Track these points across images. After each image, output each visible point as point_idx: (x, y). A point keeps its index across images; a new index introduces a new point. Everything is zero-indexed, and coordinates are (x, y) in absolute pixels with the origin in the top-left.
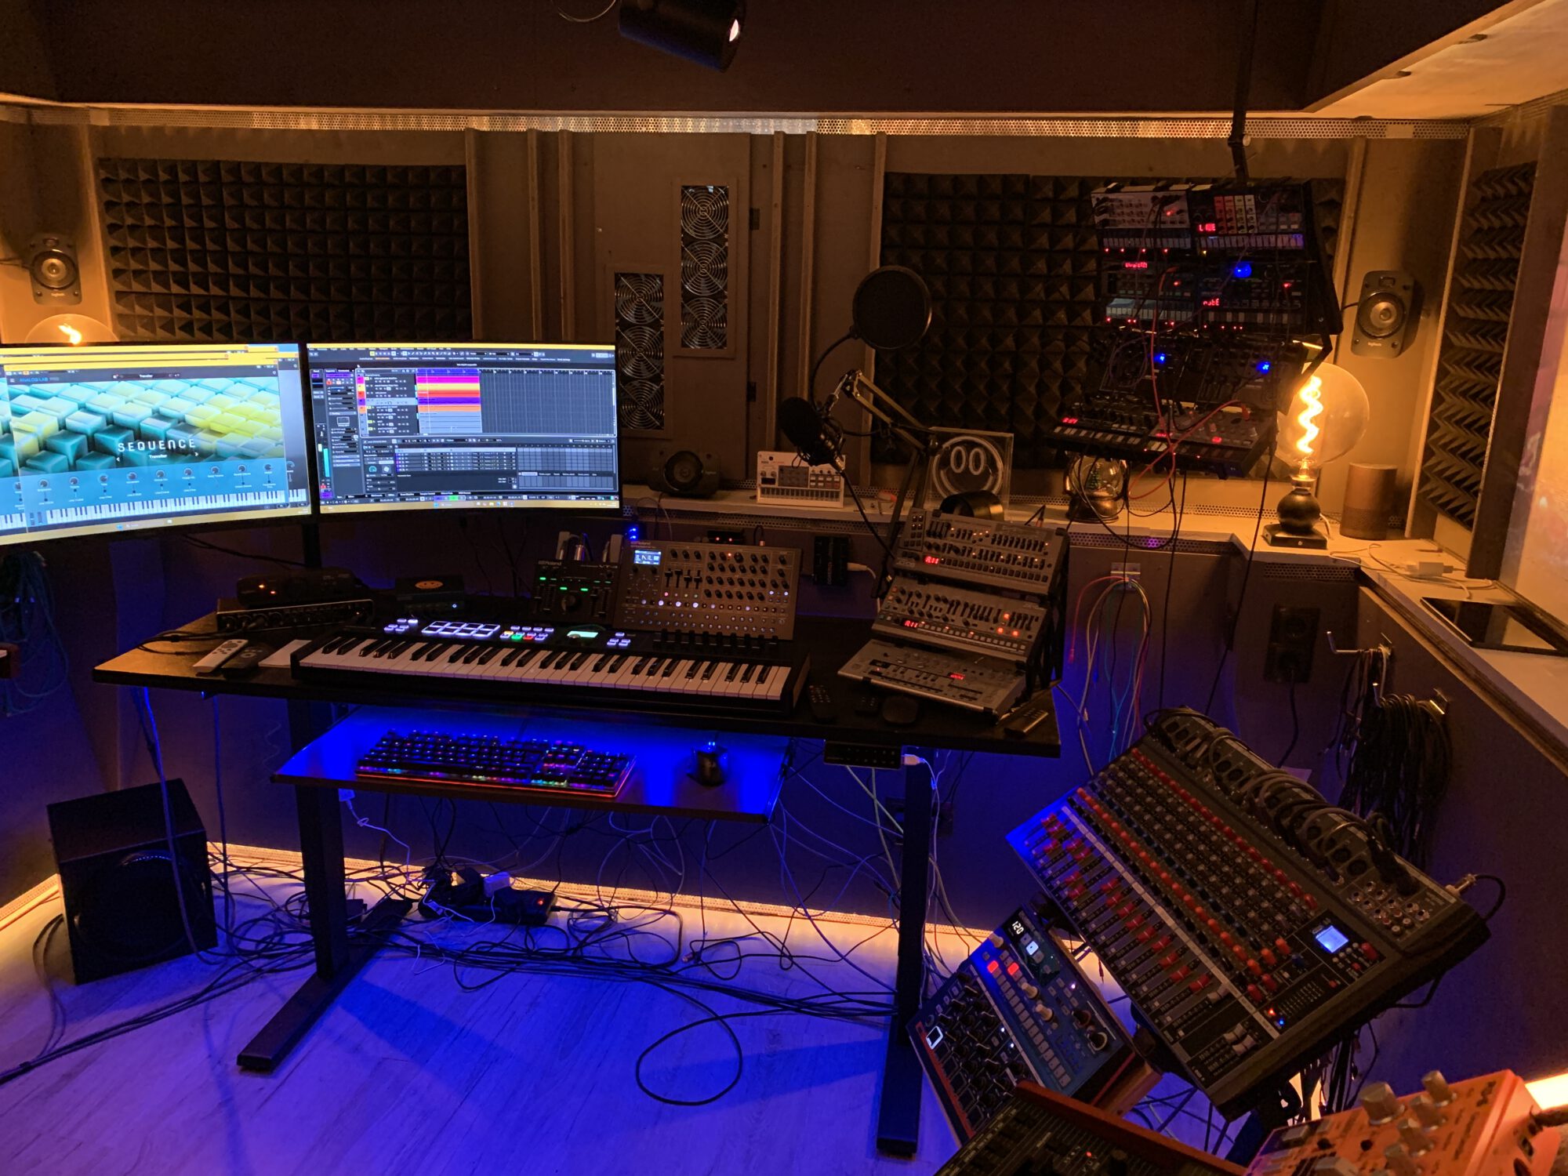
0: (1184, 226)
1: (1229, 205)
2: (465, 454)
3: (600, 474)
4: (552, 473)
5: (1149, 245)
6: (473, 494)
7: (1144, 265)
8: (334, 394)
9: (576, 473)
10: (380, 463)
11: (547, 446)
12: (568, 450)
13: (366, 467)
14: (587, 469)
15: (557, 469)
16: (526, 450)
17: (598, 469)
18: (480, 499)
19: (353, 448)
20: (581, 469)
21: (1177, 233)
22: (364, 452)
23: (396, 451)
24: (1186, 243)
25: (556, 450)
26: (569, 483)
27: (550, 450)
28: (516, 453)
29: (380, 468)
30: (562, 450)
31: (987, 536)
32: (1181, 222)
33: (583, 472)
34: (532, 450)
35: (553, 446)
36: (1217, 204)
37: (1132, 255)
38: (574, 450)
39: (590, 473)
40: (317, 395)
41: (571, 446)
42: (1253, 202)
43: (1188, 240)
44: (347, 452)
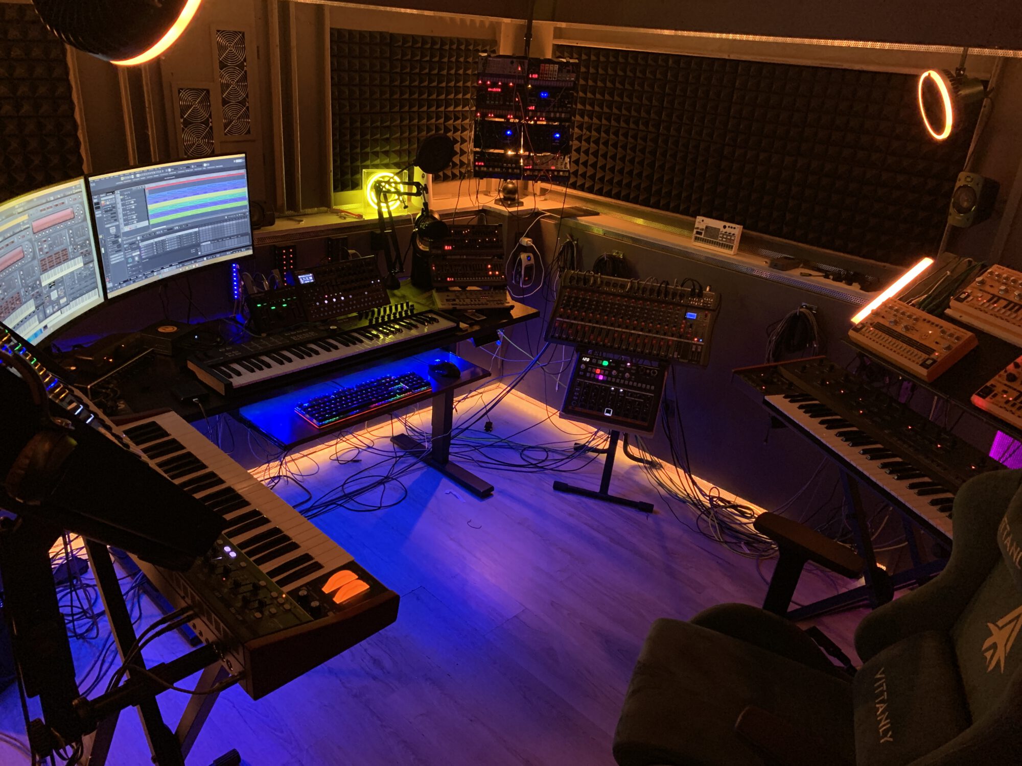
1: (547, 68)
2: (173, 238)
3: (242, 235)
4: (217, 240)
6: (179, 263)
7: (499, 90)
8: (106, 211)
9: (230, 237)
10: (134, 254)
11: (214, 223)
12: (225, 224)
13: (127, 259)
14: (235, 234)
15: (220, 237)
16: (204, 228)
17: (241, 232)
18: (183, 265)
19: (119, 248)
20: (232, 234)
22: (126, 250)
23: (140, 245)
25: (219, 225)
26: (227, 245)
27: (216, 225)
28: (199, 230)
29: (133, 258)
30: (222, 224)
33: (234, 236)
34: (207, 227)
35: (217, 222)
37: (495, 85)
38: (228, 223)
39: (237, 236)
40: (98, 214)
41: (226, 221)
43: (523, 81)
44: (117, 252)
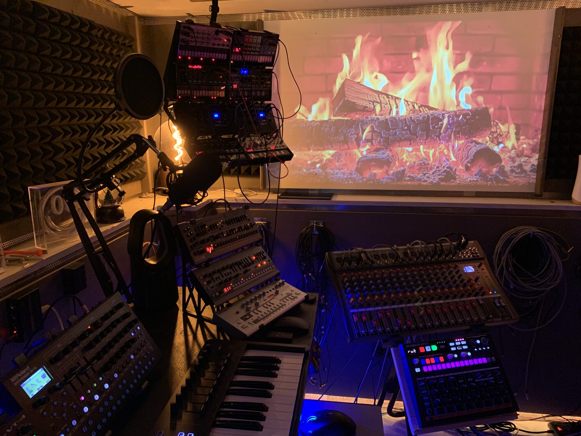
0: (228, 48)
1: (251, 40)
5: (205, 56)
7: (200, 67)
21: (221, 51)
24: (224, 56)
31: (223, 223)
32: (228, 46)
36: (246, 39)
37: (196, 61)
42: (260, 40)
43: (226, 55)
